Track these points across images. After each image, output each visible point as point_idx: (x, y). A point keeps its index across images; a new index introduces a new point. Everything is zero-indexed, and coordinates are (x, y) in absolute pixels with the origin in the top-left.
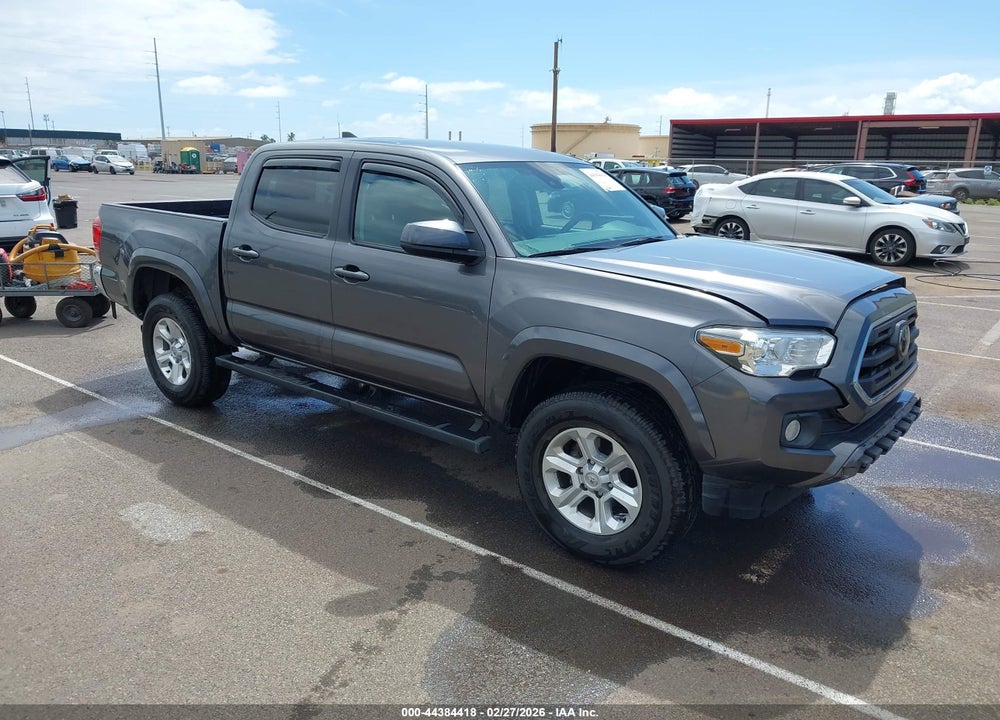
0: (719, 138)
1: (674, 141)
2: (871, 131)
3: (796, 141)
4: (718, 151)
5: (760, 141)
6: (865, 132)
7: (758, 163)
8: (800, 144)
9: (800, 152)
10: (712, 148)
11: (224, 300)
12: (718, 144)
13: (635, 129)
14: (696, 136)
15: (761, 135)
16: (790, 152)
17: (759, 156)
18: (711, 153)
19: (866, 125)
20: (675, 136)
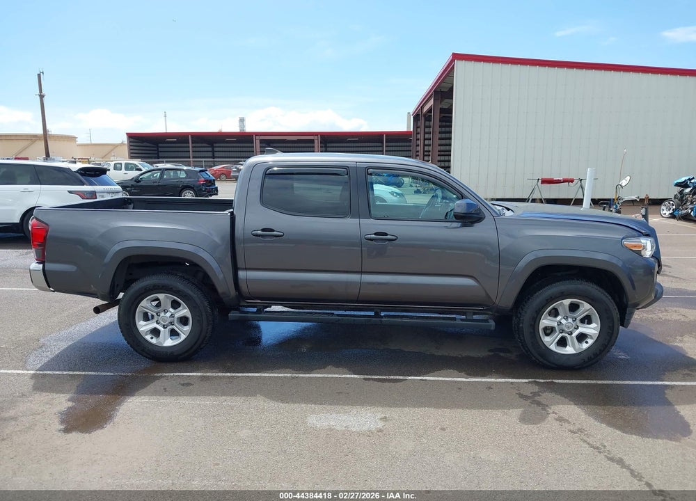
0: (160, 145)
1: (131, 147)
2: (262, 141)
3: (213, 147)
4: (161, 154)
5: (193, 147)
6: (258, 142)
7: (194, 161)
8: (216, 149)
9: (217, 154)
10: (156, 152)
11: (235, 269)
12: (160, 149)
13: (72, 139)
14: (145, 144)
15: (193, 143)
16: (210, 154)
17: (193, 157)
18: (156, 155)
19: (257, 137)
20: (131, 144)
